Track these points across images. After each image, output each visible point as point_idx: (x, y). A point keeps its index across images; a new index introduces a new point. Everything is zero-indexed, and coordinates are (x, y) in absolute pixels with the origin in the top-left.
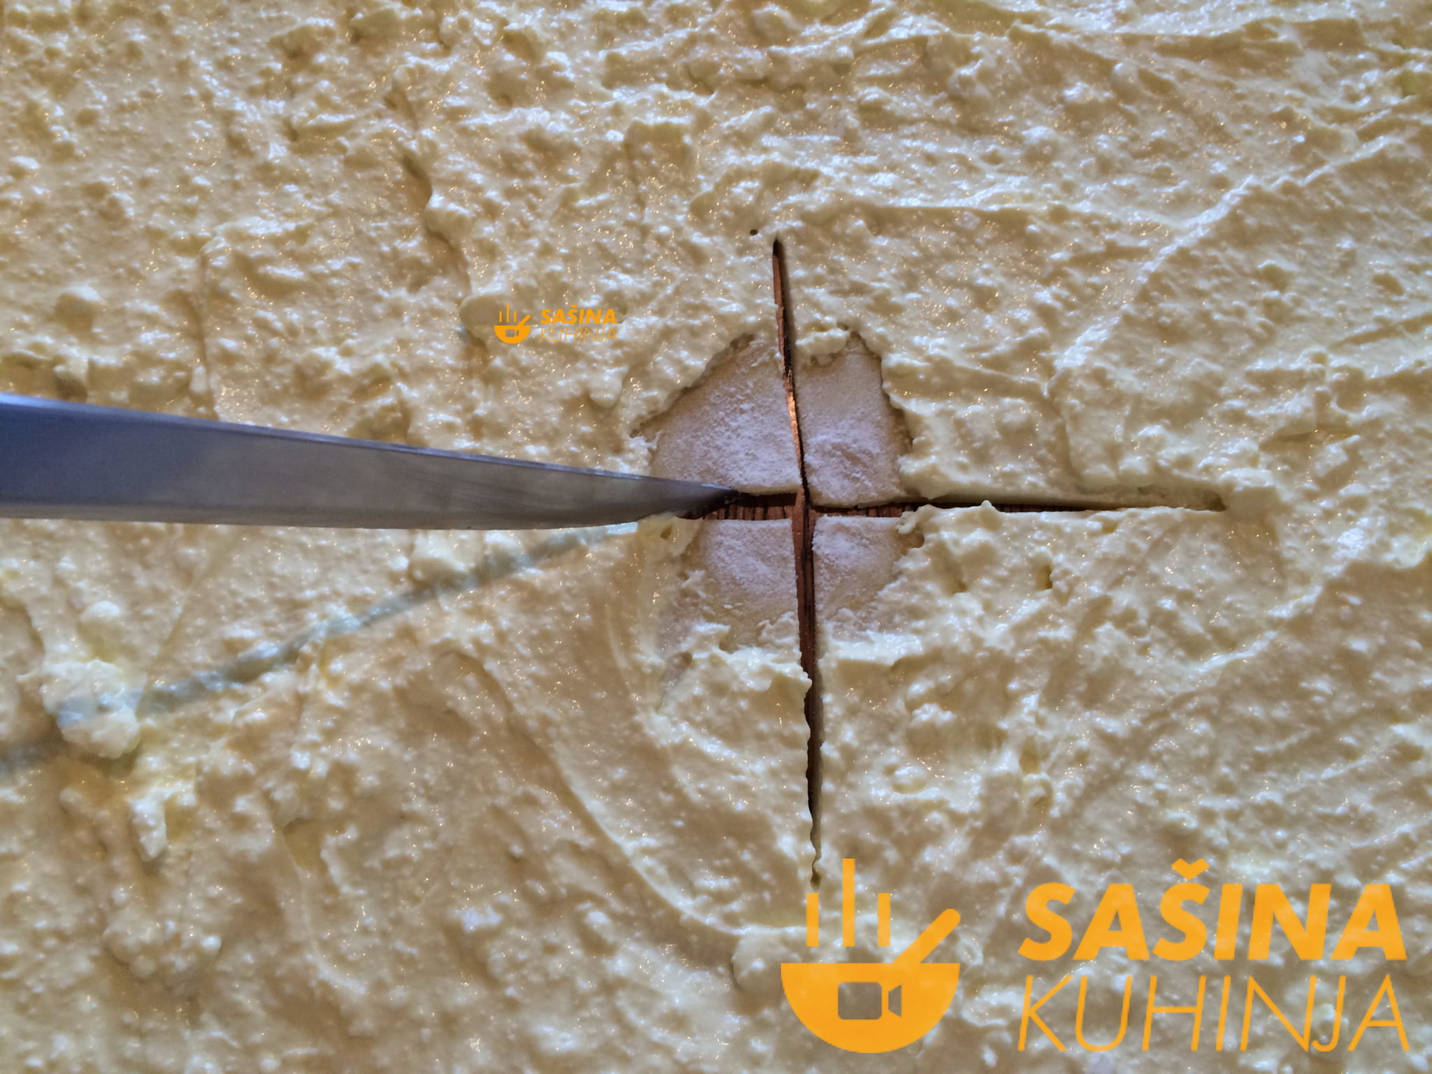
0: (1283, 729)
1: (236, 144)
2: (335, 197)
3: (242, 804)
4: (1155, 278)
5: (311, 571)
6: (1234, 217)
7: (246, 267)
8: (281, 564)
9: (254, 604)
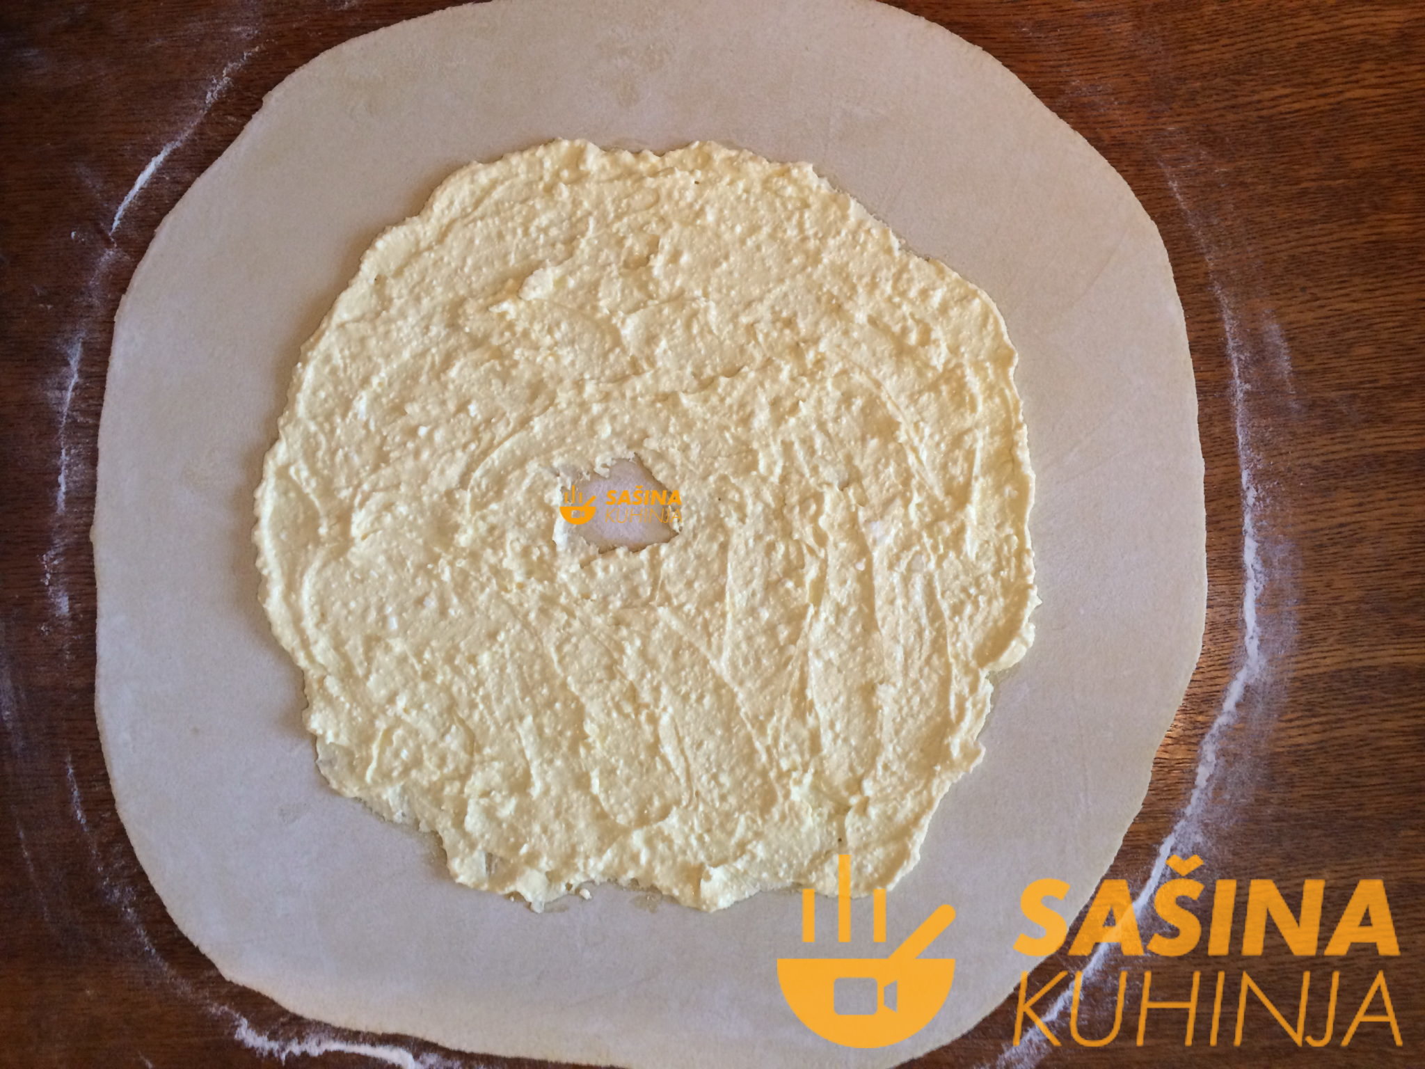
0: (531, 676)
1: (749, 304)
2: (728, 342)
3: (507, 334)
4: (697, 650)
5: (585, 346)
6: (724, 685)
7: (694, 314)
8: (586, 336)
9: (573, 329)
